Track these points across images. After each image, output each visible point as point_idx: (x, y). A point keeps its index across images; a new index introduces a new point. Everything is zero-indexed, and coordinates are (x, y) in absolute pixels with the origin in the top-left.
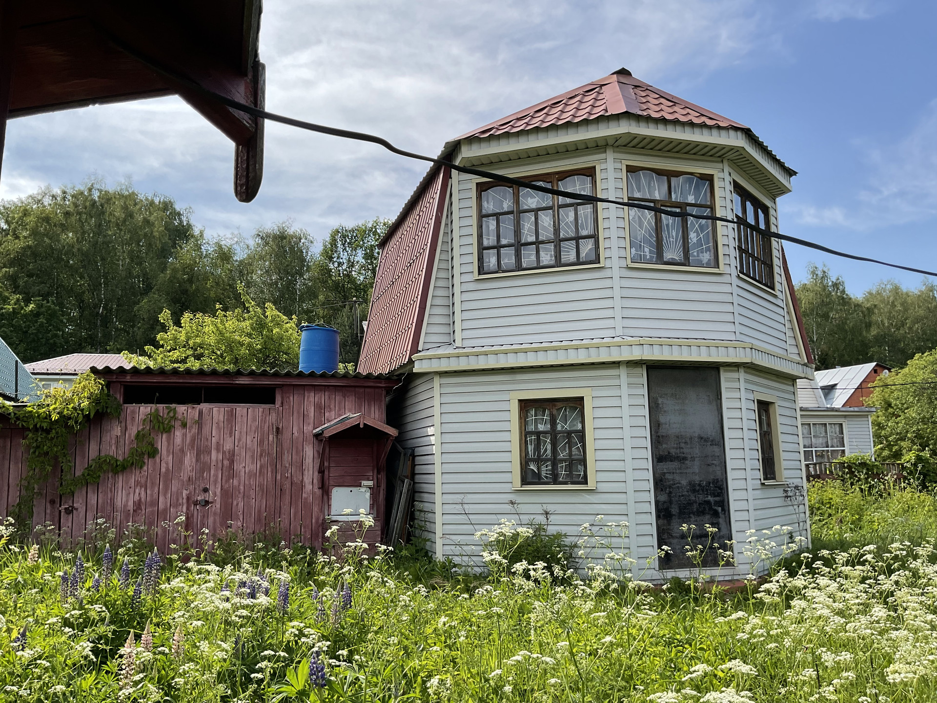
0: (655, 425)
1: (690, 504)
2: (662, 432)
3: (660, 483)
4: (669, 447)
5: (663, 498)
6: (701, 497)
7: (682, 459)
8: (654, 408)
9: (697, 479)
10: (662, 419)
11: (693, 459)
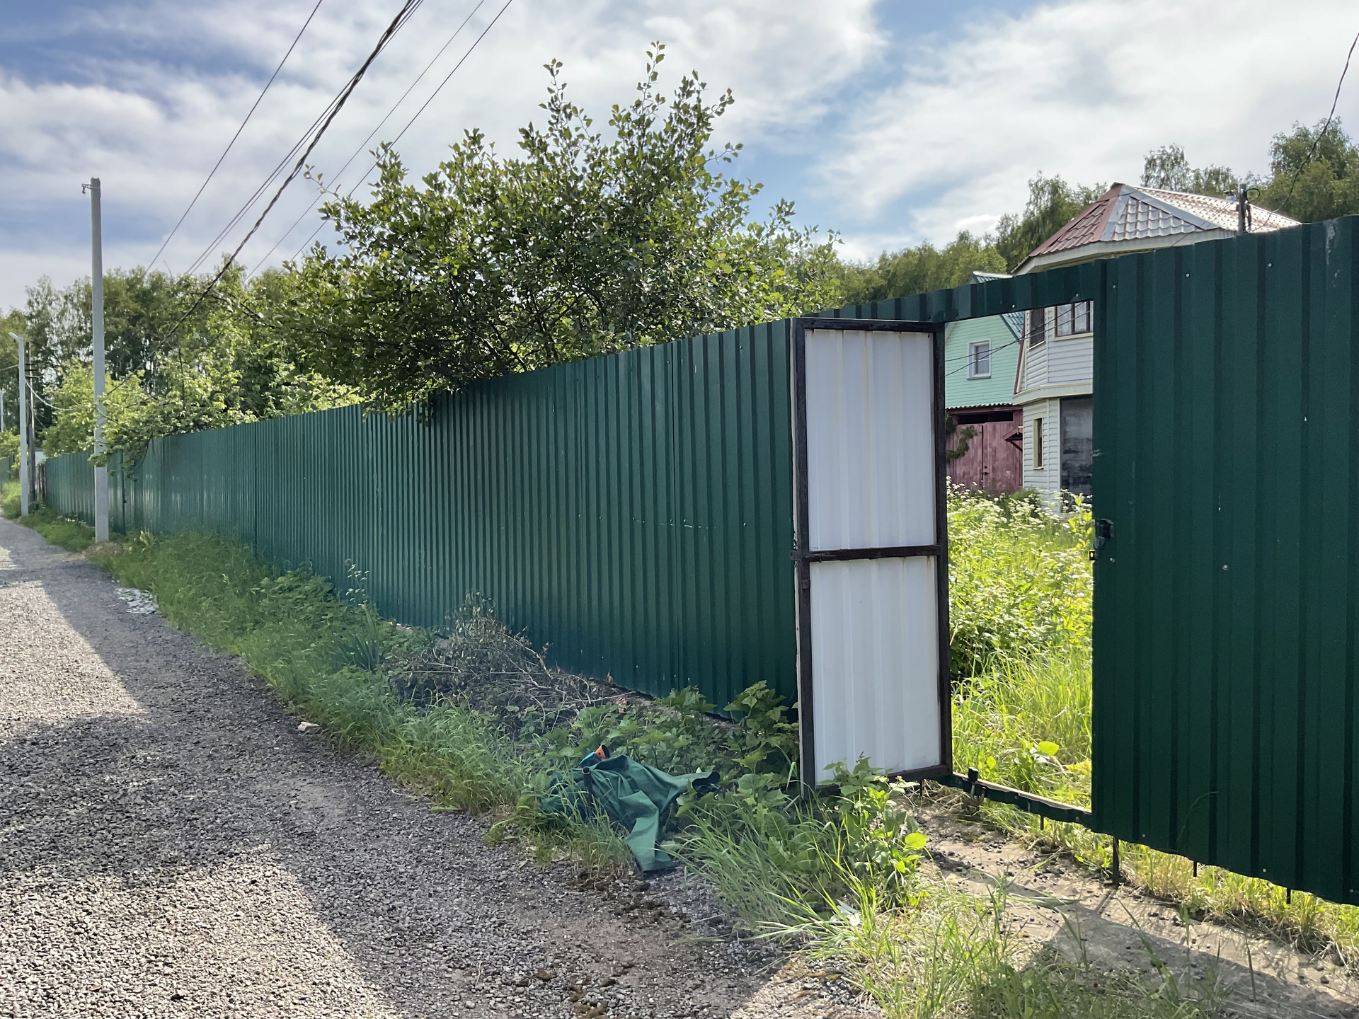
0: (1063, 432)
1: (1080, 478)
2: (1067, 437)
3: (1064, 466)
4: (1070, 445)
5: (1065, 474)
6: (1085, 474)
7: (1076, 452)
8: (1063, 423)
9: (1084, 463)
10: (1068, 429)
11: (1082, 452)
